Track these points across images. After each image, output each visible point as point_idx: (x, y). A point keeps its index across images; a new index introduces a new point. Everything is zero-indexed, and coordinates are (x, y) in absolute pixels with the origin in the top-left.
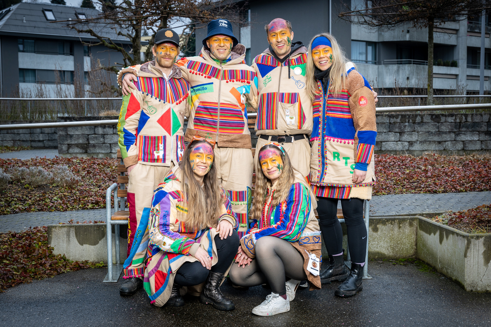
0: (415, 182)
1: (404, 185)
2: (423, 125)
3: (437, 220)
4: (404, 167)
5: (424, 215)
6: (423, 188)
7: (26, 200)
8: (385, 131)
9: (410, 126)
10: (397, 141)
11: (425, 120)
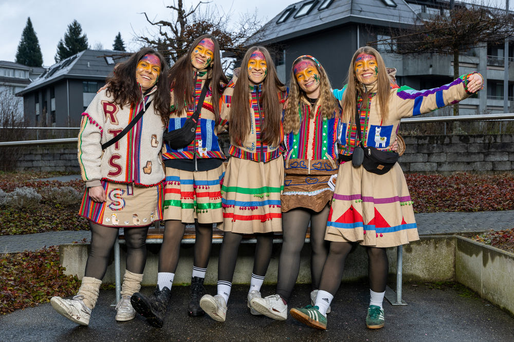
0: (448, 201)
1: (437, 204)
2: (451, 146)
3: (478, 239)
4: (435, 185)
5: (462, 235)
6: (457, 206)
7: (54, 219)
8: (413, 152)
9: (438, 147)
10: (425, 162)
11: (453, 141)
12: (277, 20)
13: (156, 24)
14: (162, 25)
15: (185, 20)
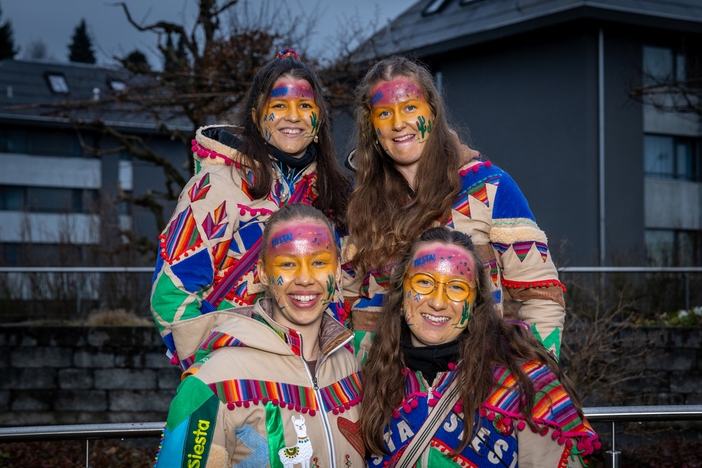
12: (423, 6)
13: (150, 28)
14: (162, 30)
15: (214, 20)
